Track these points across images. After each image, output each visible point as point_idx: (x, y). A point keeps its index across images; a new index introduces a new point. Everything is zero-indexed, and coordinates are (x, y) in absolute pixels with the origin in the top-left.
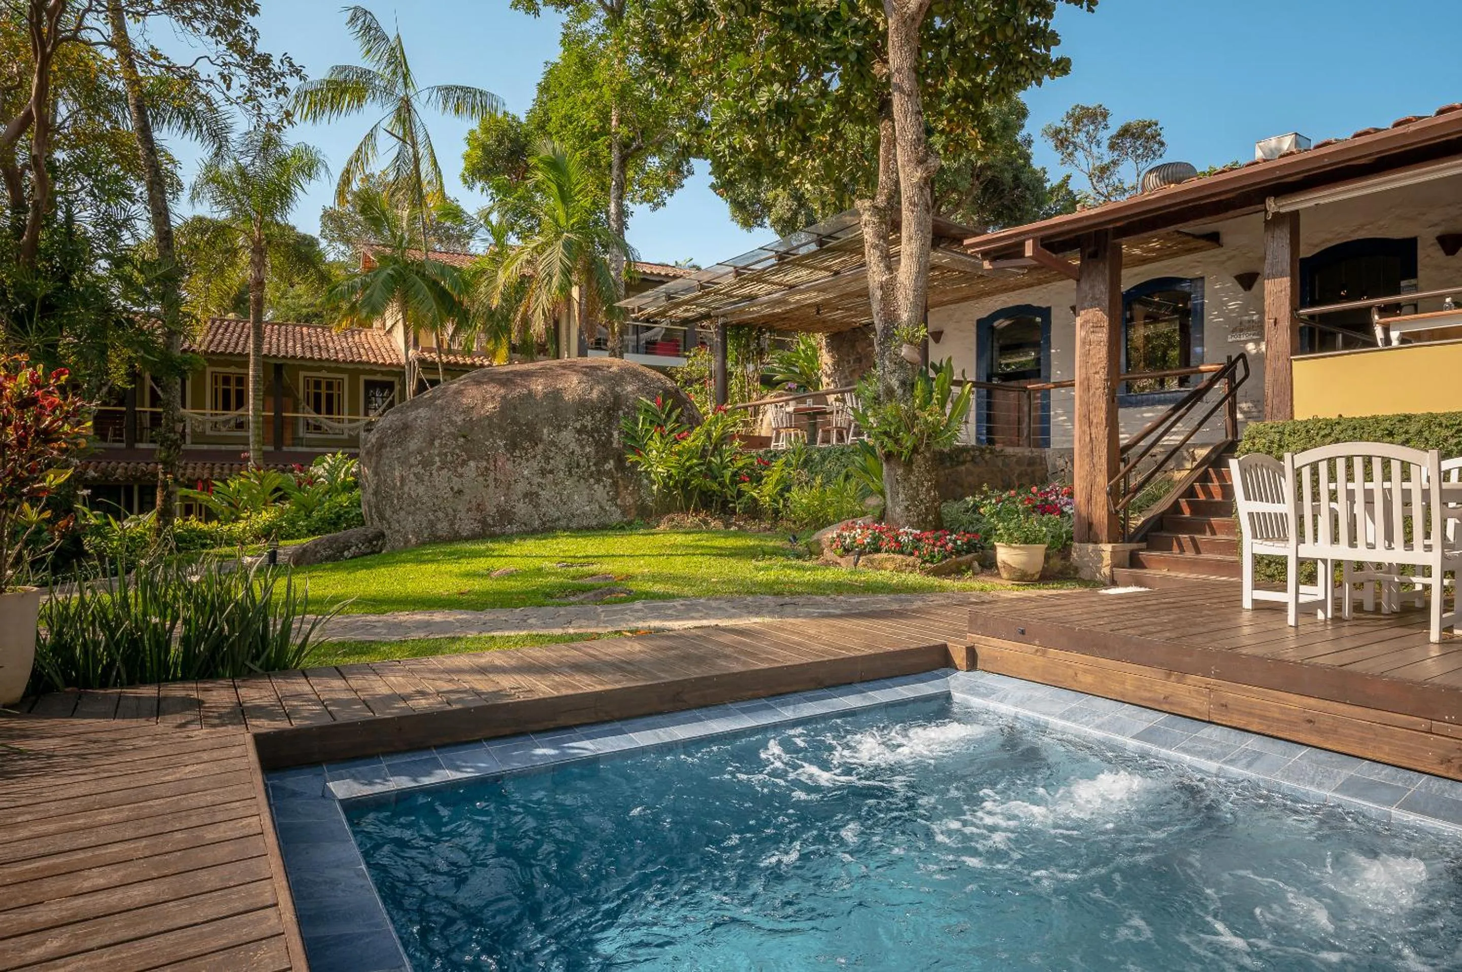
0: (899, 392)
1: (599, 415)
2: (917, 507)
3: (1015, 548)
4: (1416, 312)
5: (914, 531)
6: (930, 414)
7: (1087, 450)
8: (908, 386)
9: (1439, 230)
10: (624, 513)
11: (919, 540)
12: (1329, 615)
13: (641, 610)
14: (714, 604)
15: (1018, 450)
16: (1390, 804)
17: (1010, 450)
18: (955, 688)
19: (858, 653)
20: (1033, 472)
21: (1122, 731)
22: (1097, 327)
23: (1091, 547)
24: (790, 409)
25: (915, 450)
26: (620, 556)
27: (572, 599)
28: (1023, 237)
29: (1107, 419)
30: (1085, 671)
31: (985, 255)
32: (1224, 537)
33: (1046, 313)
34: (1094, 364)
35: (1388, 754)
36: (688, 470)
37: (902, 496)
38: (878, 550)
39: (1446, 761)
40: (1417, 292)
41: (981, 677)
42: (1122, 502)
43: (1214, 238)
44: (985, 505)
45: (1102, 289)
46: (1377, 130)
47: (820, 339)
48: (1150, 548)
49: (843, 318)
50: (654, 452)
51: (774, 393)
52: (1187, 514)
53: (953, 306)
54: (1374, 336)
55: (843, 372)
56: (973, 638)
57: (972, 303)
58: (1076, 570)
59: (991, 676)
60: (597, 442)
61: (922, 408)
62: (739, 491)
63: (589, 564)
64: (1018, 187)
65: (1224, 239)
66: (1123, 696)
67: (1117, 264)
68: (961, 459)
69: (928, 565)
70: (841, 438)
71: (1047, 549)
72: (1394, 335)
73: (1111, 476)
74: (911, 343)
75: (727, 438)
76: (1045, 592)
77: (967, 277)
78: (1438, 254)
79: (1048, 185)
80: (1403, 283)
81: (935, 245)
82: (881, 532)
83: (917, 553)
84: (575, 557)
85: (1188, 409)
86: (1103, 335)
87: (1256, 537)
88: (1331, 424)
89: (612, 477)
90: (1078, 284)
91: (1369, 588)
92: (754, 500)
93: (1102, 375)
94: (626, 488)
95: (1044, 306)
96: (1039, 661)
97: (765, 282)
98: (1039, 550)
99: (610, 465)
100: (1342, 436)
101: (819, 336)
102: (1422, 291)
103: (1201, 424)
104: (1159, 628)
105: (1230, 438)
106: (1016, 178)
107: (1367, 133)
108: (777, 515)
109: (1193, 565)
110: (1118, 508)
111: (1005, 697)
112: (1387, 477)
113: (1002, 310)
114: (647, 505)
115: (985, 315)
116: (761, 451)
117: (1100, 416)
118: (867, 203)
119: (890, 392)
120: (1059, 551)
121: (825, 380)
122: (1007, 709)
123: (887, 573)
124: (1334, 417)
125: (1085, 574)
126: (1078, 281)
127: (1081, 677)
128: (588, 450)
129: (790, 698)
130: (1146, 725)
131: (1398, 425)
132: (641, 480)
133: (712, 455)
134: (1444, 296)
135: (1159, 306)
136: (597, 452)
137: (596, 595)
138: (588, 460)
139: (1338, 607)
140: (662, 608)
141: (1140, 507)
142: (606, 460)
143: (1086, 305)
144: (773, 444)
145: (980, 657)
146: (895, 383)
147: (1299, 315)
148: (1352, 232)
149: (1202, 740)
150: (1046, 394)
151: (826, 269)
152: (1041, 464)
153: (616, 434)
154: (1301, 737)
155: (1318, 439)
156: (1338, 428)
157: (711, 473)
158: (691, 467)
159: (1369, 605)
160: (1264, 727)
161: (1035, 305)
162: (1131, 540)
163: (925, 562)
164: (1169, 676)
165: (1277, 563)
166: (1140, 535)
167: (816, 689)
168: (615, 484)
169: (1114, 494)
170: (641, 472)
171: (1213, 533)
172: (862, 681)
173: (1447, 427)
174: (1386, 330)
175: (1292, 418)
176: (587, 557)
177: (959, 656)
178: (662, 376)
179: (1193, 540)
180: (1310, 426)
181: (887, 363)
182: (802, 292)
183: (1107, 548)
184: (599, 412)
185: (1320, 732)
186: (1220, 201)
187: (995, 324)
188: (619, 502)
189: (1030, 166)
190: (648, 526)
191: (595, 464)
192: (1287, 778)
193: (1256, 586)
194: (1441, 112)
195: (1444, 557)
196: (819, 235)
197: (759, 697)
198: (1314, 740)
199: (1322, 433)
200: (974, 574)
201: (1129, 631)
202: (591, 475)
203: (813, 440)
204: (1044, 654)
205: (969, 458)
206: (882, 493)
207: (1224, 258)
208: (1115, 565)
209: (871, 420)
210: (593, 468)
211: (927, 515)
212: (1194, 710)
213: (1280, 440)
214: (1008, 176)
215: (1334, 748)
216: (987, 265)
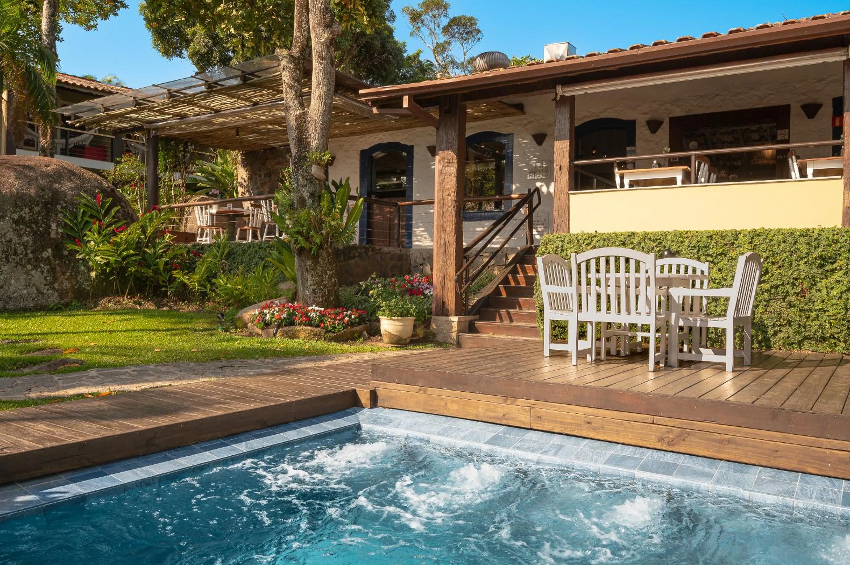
0: (310, 201)
1: (37, 209)
2: (322, 290)
3: (394, 320)
4: (634, 168)
5: (320, 309)
6: (333, 220)
7: (442, 251)
8: (316, 197)
9: (648, 117)
10: (61, 296)
11: (324, 315)
12: (594, 359)
13: (97, 377)
14: (163, 369)
15: (391, 249)
16: (633, 468)
17: (386, 249)
18: (363, 420)
19: (292, 400)
20: (401, 266)
21: (477, 440)
22: (450, 162)
23: (444, 318)
24: (214, 210)
25: (321, 247)
26: (63, 333)
27: (26, 370)
28: (401, 93)
29: (455, 228)
30: (452, 402)
31: (375, 103)
32: (527, 311)
33: (410, 149)
34: (448, 189)
35: (632, 439)
36: (124, 259)
37: (310, 282)
38: (292, 324)
39: (661, 440)
40: (635, 156)
41: (381, 412)
42: (465, 287)
43: (520, 108)
44: (373, 289)
45: (453, 136)
46: (621, 50)
47: (236, 155)
48: (480, 320)
49: (257, 140)
50: (92, 243)
51: (197, 198)
52: (504, 295)
53: (343, 139)
54: (615, 182)
55: (256, 183)
56: (375, 384)
57: (356, 137)
58: (434, 335)
59: (388, 410)
60: (35, 233)
61: (328, 214)
62: (171, 276)
63: (34, 341)
64: (384, 52)
65: (527, 109)
66: (477, 417)
67: (463, 118)
68: (351, 255)
69: (331, 334)
70: (255, 236)
71: (415, 321)
72: (626, 181)
73: (457, 269)
74: (319, 164)
75: (160, 233)
76: (415, 352)
77: (355, 117)
78: (647, 132)
79: (405, 55)
80: (628, 149)
81: (336, 92)
82: (294, 309)
83: (322, 325)
84: (19, 335)
85: (505, 225)
86: (453, 169)
87: (552, 309)
88: (592, 237)
89: (49, 264)
90: (438, 132)
91: (614, 339)
92: (184, 285)
93: (453, 197)
94: (64, 274)
95: (409, 144)
96: (421, 397)
97: (194, 105)
98: (411, 321)
99: (48, 253)
100: (597, 245)
101: (234, 153)
102: (638, 155)
103: (512, 235)
104: (498, 370)
105: (529, 245)
106: (383, 46)
107: (615, 51)
108: (203, 298)
109: (509, 330)
110: (462, 291)
111: (399, 424)
112: (627, 270)
113: (379, 145)
114: (84, 289)
115: (367, 147)
116: (190, 245)
117: (451, 226)
118: (285, 52)
119: (302, 202)
120: (423, 322)
121: (240, 190)
122: (400, 432)
123: (301, 341)
124: (593, 232)
125: (440, 338)
126: (437, 129)
127: (450, 406)
128: (25, 239)
129: (242, 437)
130: (493, 435)
131: (628, 238)
132: (78, 267)
133: (147, 247)
134: (652, 159)
135: (484, 151)
136: (35, 241)
137: (49, 366)
138: (26, 248)
139: (598, 354)
140: (116, 374)
141: (474, 291)
142: (44, 248)
143: (443, 147)
144: (198, 239)
145: (380, 397)
146: (306, 195)
147: (574, 164)
148: (601, 112)
149: (527, 441)
150: (409, 209)
151: (248, 99)
152: (407, 260)
153: (54, 226)
154: (584, 434)
155: (584, 246)
156: (595, 239)
157: (144, 262)
158: (128, 256)
159: (613, 352)
160: (563, 429)
161: (403, 143)
162: (468, 313)
163: (328, 332)
164: (506, 401)
165: (560, 327)
166: (475, 310)
167: (261, 429)
168: (53, 270)
169: (459, 281)
170: (78, 260)
171: (521, 308)
172: (296, 421)
173: (653, 240)
174: (622, 178)
175: (569, 232)
176: (30, 334)
177: (364, 397)
178: (98, 177)
179: (508, 313)
180: (580, 238)
181: (300, 178)
182: (225, 116)
183: (455, 319)
184: (37, 205)
185: (595, 429)
186: (529, 84)
187: (374, 155)
188: (56, 286)
189: (393, 38)
190: (87, 308)
191: (32, 252)
192: (578, 458)
193: (552, 341)
194: (655, 44)
195: (657, 319)
196: (243, 72)
197: (218, 438)
198: (591, 435)
199: (586, 242)
200: (364, 340)
201: (480, 372)
202: (29, 262)
203: (232, 237)
204: (425, 392)
205: (357, 254)
206: (295, 280)
207: (525, 122)
208: (460, 331)
209: (288, 222)
210: (31, 256)
211: (329, 296)
212: (522, 422)
213: (562, 247)
214: (377, 44)
215: (602, 439)
216: (375, 110)
